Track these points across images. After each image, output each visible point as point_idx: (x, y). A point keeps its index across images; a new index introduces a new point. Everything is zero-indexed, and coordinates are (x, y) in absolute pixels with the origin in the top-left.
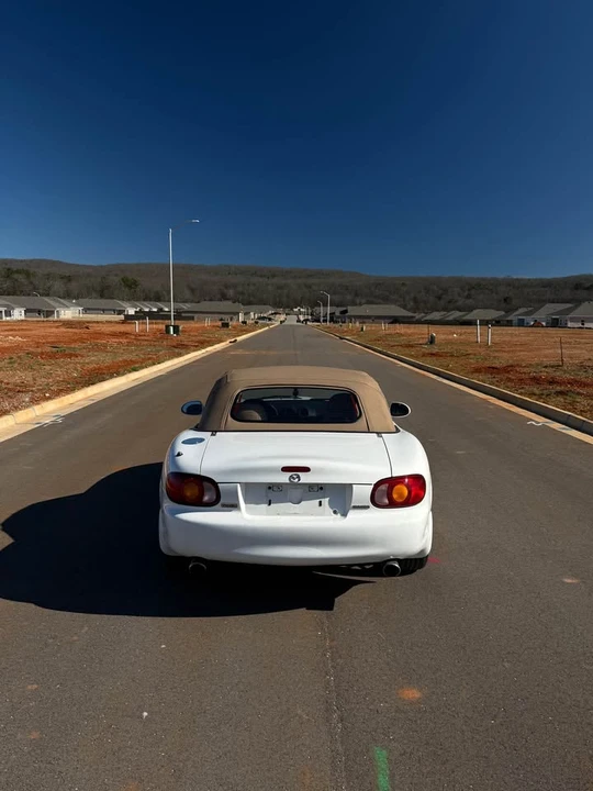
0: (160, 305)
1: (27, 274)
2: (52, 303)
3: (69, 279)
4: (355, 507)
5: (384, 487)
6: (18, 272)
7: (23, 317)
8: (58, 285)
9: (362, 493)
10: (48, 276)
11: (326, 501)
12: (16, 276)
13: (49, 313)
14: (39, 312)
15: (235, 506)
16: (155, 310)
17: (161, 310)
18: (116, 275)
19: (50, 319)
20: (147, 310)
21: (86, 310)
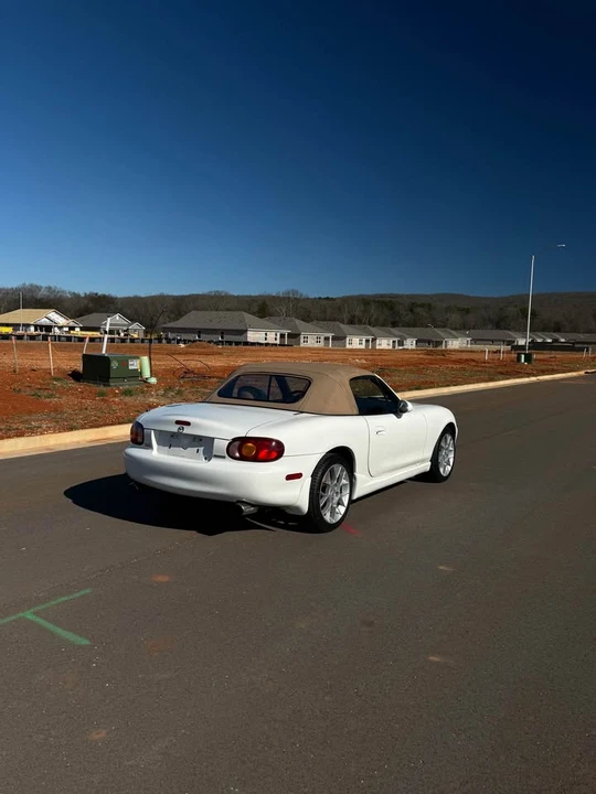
0: (556, 335)
1: (430, 307)
2: (442, 334)
3: (467, 311)
4: (215, 456)
5: (237, 443)
6: (422, 305)
7: (414, 347)
8: (455, 318)
9: (221, 445)
10: (448, 309)
11: (201, 449)
12: (419, 309)
13: (439, 343)
14: (429, 342)
15: (149, 446)
16: (549, 341)
17: (556, 341)
18: (516, 306)
19: (439, 348)
20: (539, 341)
21: (475, 341)
